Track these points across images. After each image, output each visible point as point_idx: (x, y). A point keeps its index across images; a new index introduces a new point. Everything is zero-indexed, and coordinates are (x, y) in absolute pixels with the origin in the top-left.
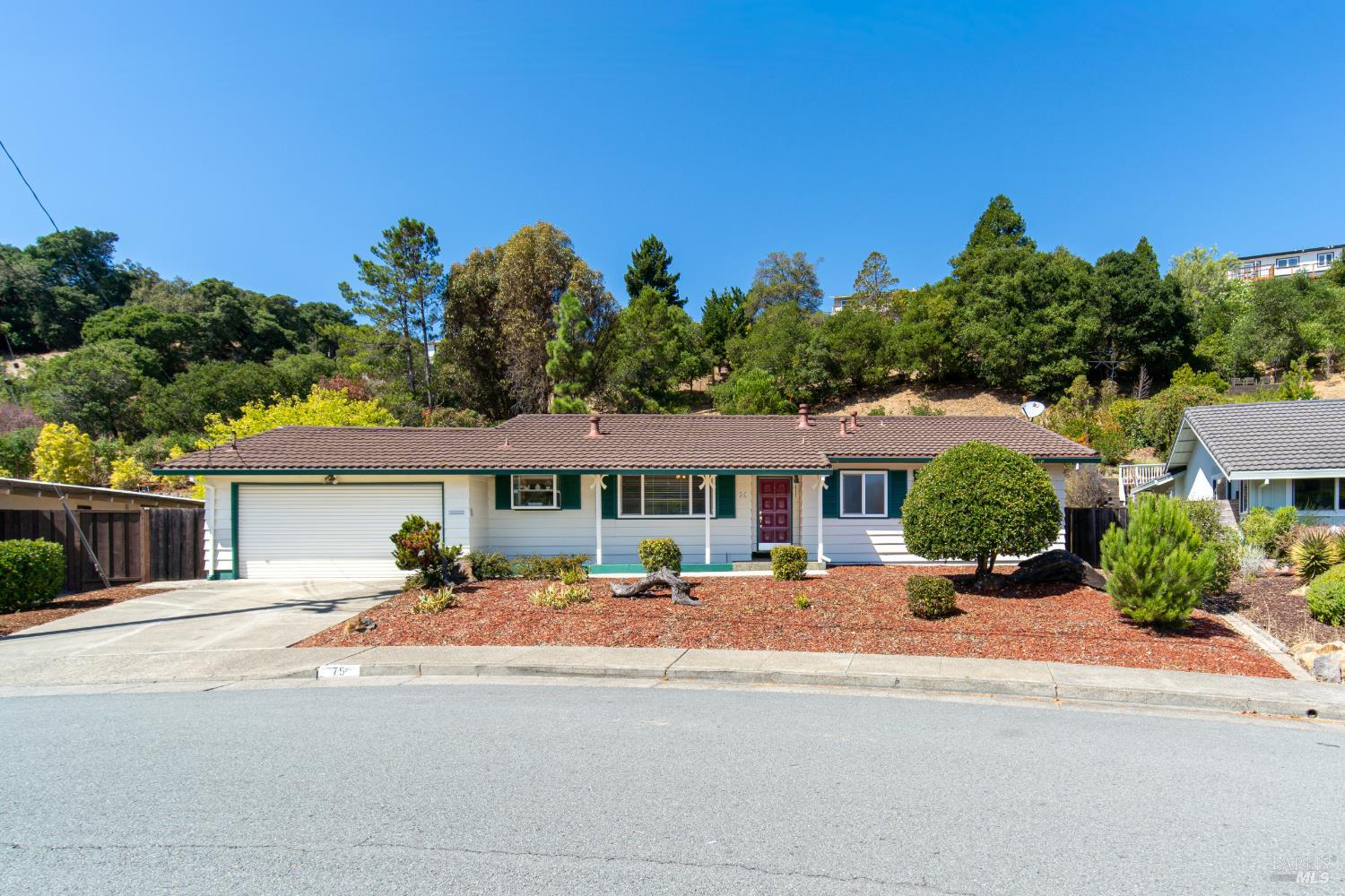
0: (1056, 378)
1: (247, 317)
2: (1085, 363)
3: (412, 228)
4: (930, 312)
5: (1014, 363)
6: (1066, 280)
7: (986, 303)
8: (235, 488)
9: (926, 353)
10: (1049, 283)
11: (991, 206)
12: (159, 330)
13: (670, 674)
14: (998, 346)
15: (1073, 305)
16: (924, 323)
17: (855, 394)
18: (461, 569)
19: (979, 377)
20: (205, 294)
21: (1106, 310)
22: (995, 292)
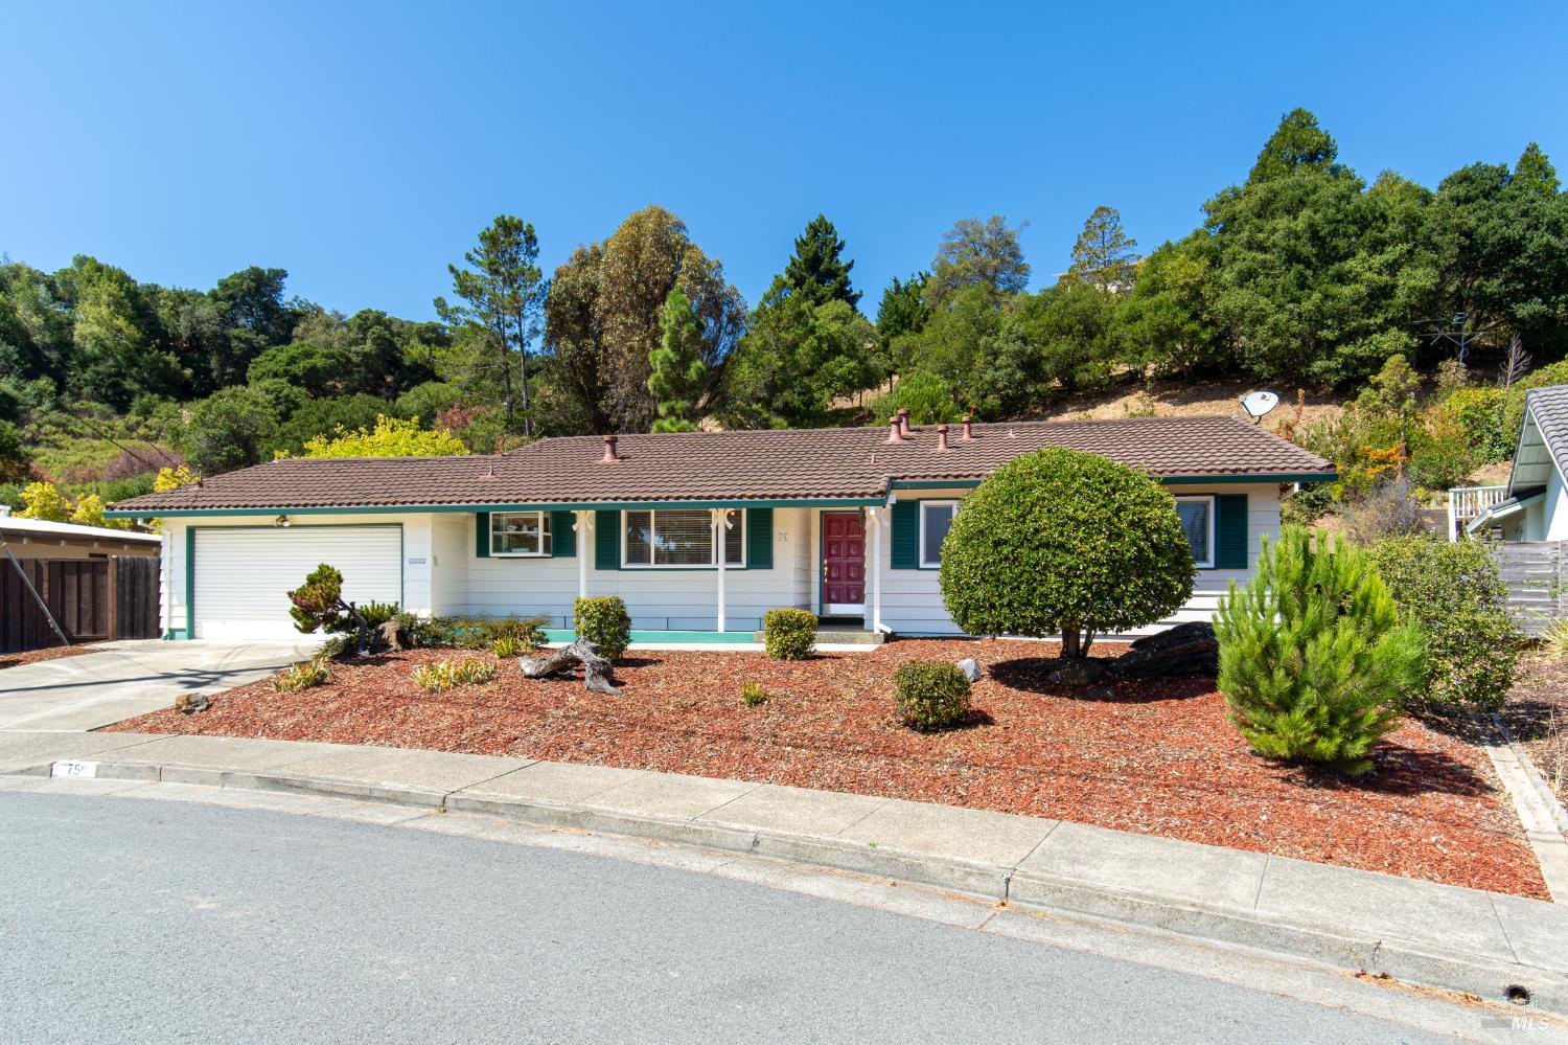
0: (1363, 361)
1: (397, 349)
2: (1411, 338)
3: (509, 227)
4: (1168, 280)
5: (1295, 344)
6: (1383, 217)
7: (1254, 259)
8: (191, 532)
9: (1163, 338)
10: (1355, 222)
11: (1284, 126)
12: (314, 368)
13: (449, 804)
14: (1270, 320)
15: (1391, 253)
16: (1161, 296)
17: (1065, 400)
18: (385, 635)
19: (1243, 367)
20: (360, 326)
21: (1450, 255)
22: (1269, 244)
